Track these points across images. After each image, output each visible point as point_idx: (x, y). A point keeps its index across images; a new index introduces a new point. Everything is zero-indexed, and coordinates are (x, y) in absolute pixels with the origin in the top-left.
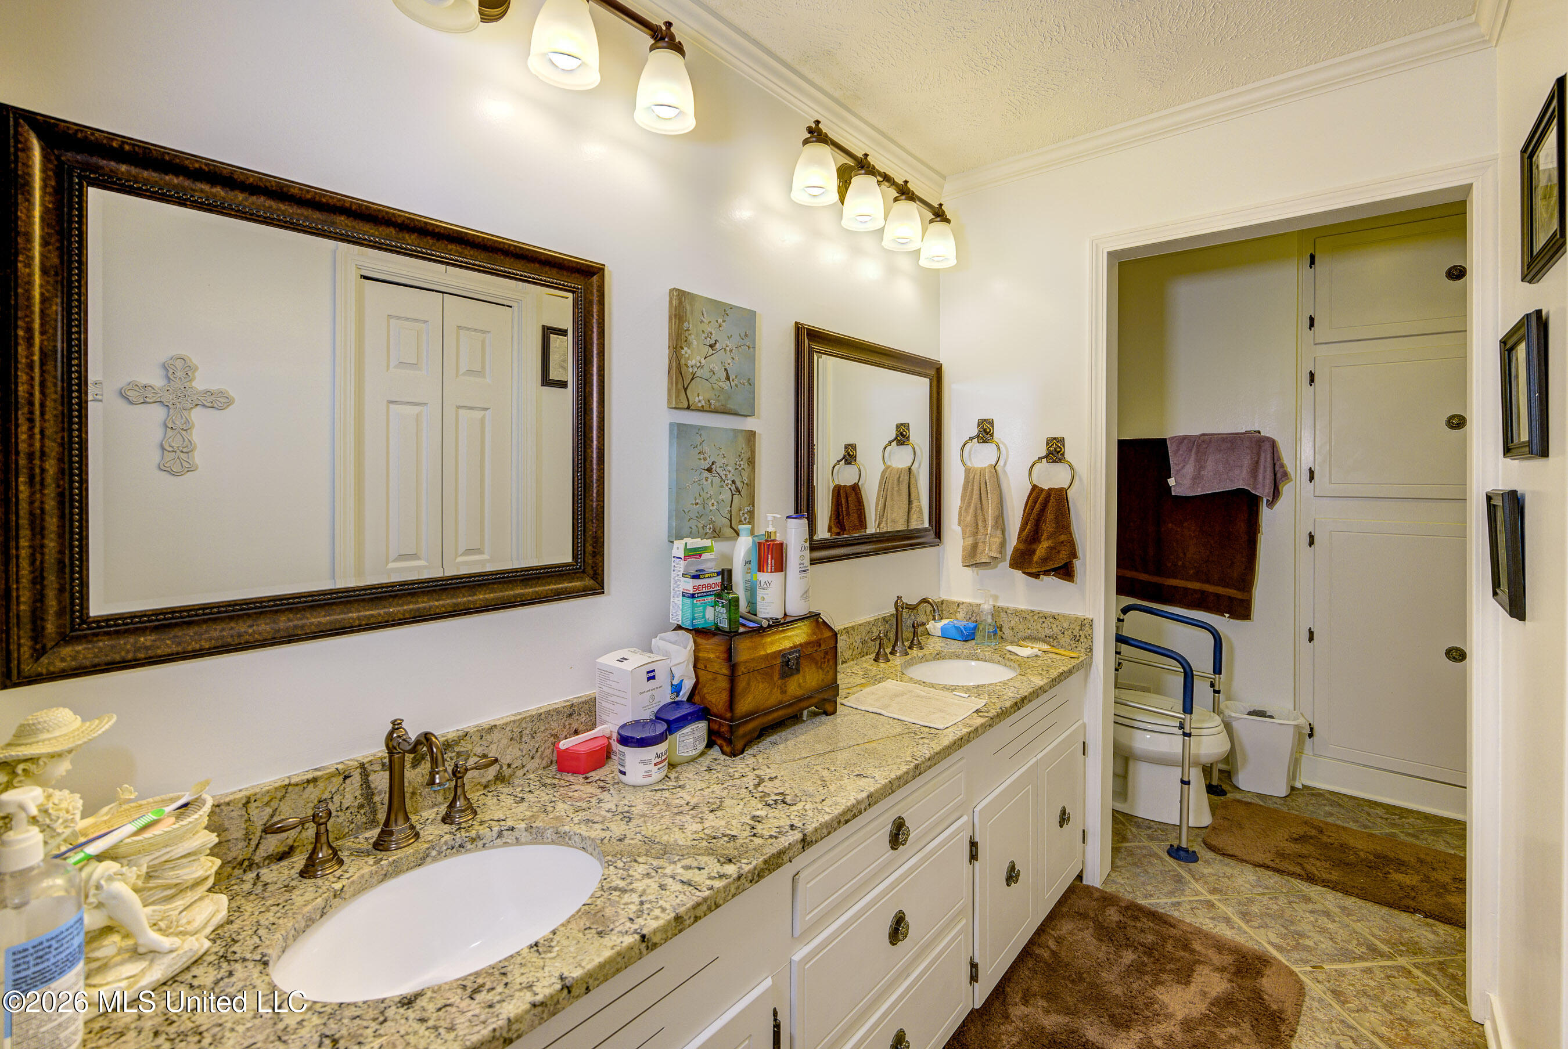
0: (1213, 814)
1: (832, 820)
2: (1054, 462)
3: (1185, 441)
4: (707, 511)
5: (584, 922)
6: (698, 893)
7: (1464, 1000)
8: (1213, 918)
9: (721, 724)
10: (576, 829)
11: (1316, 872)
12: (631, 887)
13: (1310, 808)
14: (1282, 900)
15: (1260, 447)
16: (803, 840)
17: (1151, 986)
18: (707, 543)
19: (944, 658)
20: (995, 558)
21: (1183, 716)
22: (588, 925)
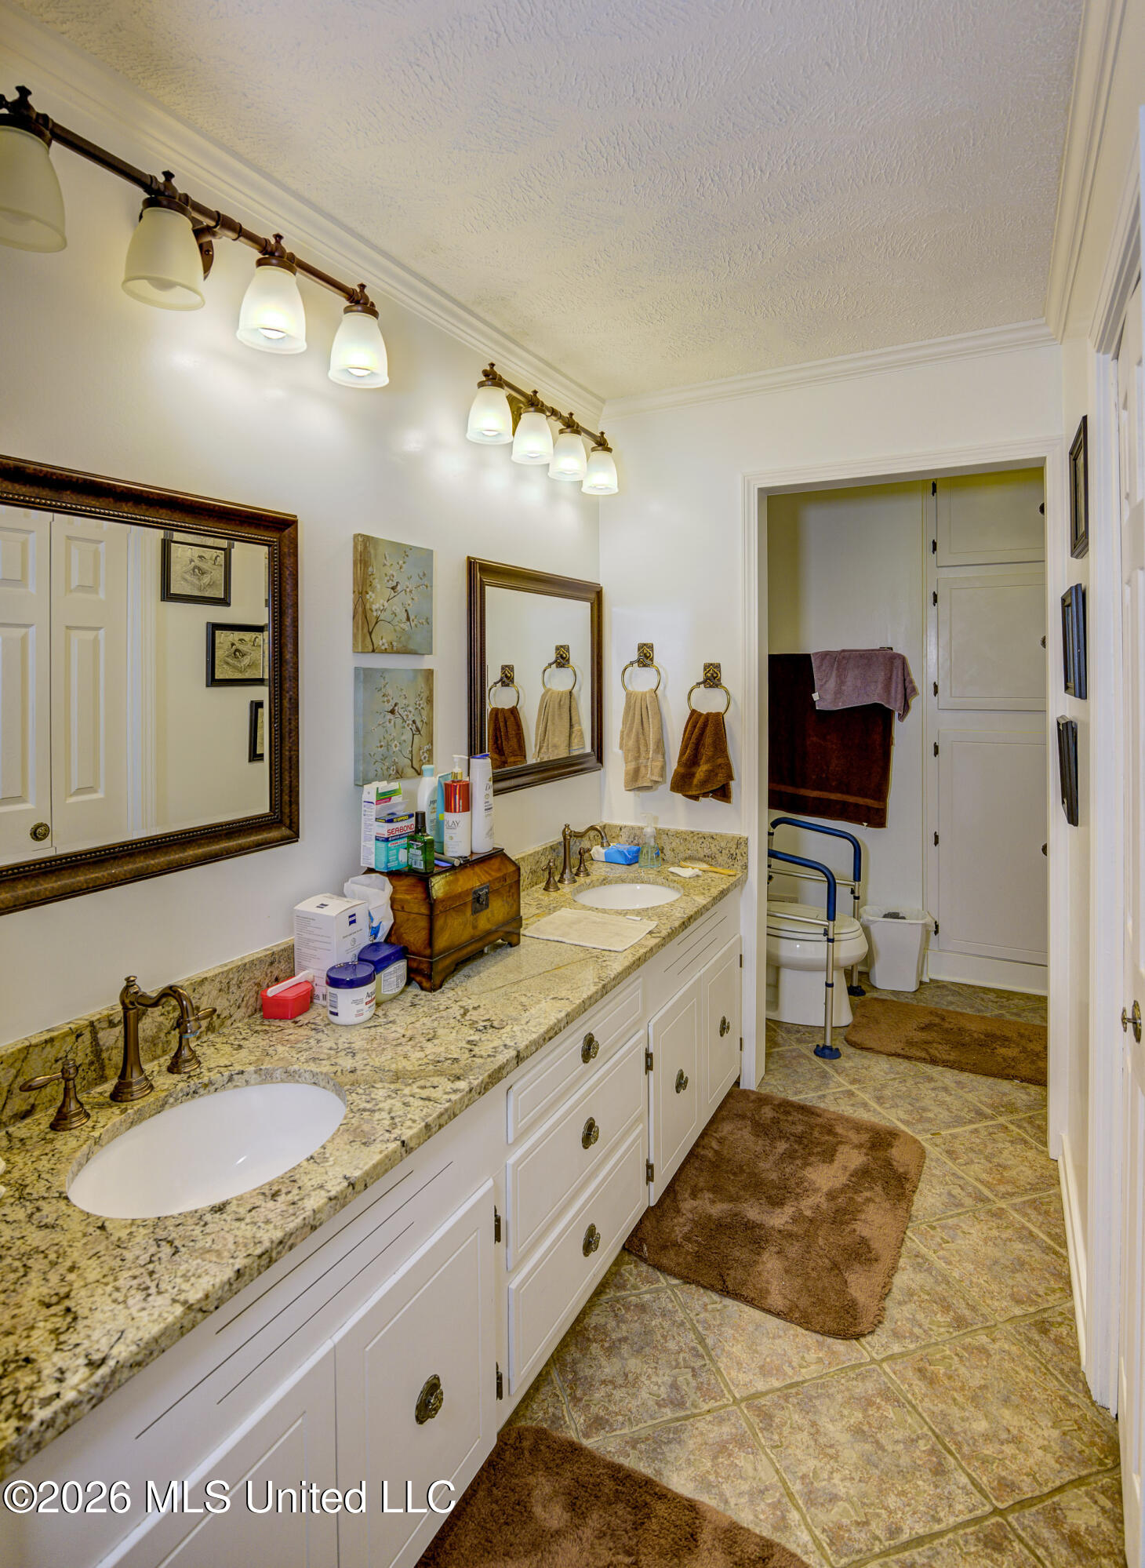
0: (854, 1014)
1: (539, 1038)
2: (711, 687)
3: (828, 657)
4: (391, 752)
5: (346, 1137)
6: (439, 1106)
7: (1045, 1144)
8: (853, 1105)
9: (420, 962)
10: (305, 1066)
11: (938, 1055)
12: (377, 1107)
13: (936, 999)
14: (910, 1082)
15: (892, 663)
16: (518, 1056)
17: (801, 1168)
18: (394, 785)
19: (610, 883)
20: (656, 782)
21: (827, 923)
22: (351, 1139)
